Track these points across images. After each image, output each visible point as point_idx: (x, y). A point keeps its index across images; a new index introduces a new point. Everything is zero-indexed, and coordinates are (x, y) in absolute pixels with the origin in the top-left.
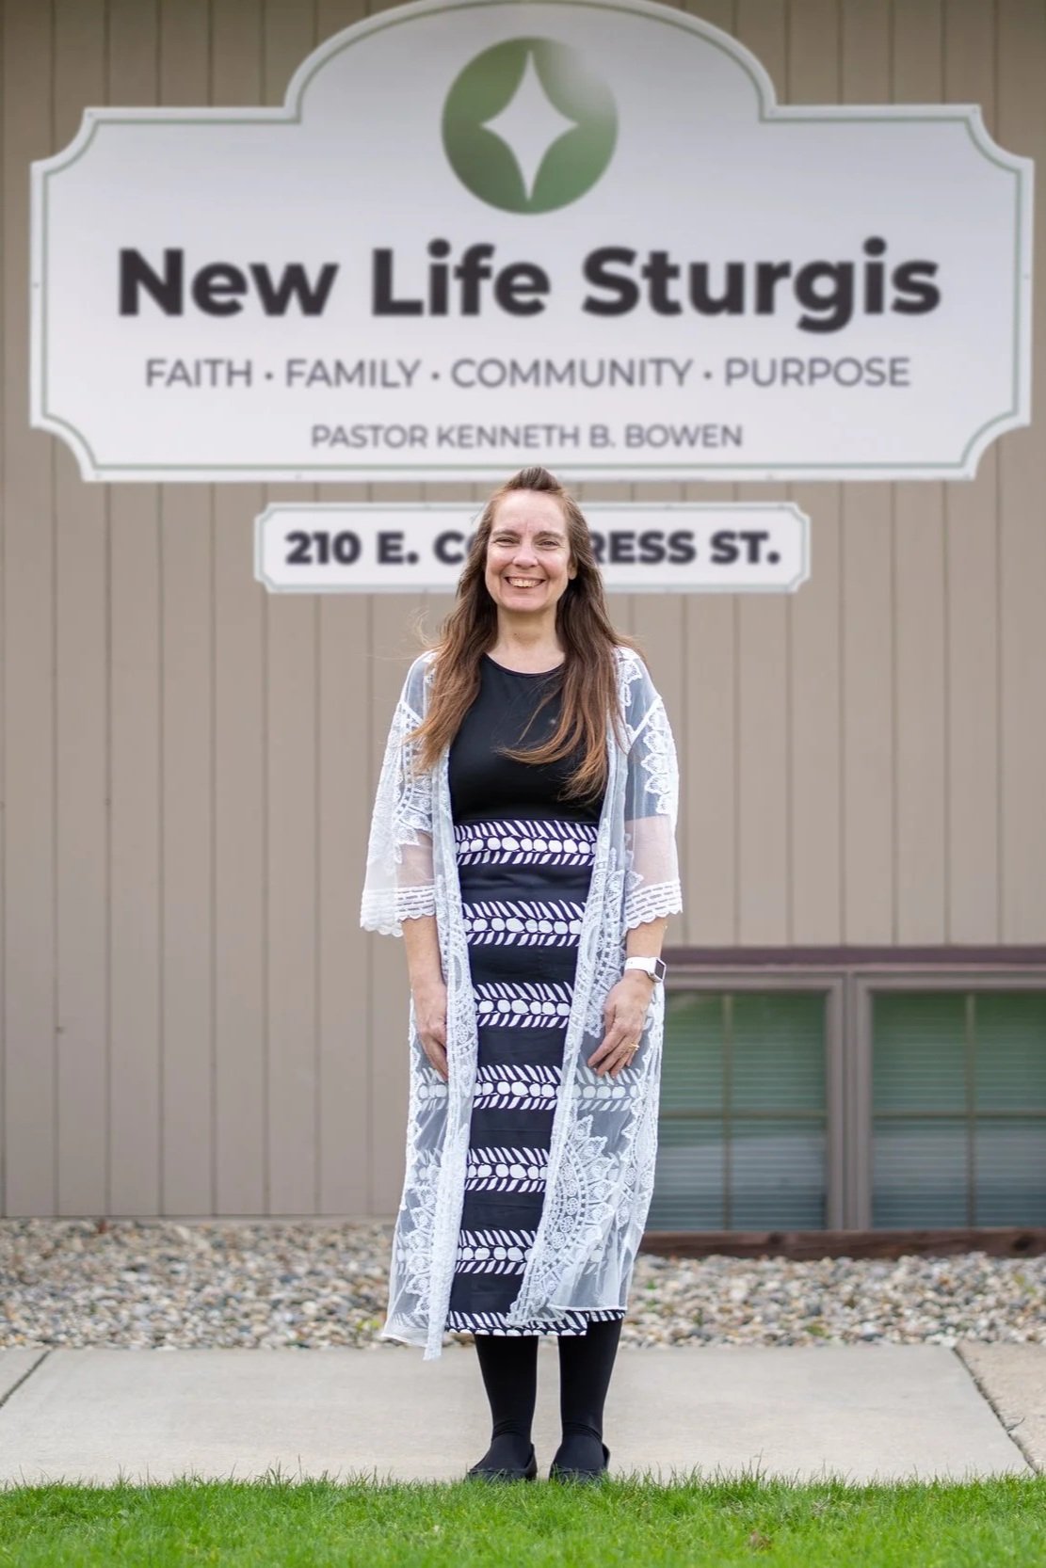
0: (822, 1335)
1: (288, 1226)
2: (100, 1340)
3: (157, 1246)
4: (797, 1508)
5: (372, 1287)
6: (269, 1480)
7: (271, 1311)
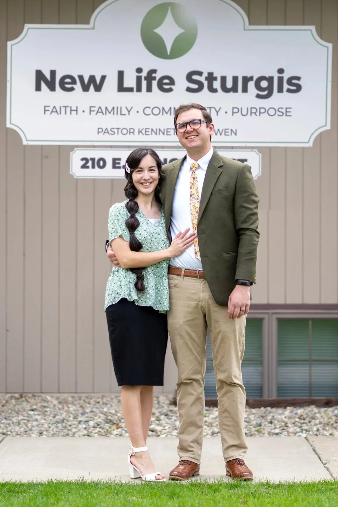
0: (262, 433)
1: (84, 396)
2: (22, 433)
3: (40, 403)
4: (255, 491)
5: (112, 416)
6: (79, 481)
7: (78, 424)
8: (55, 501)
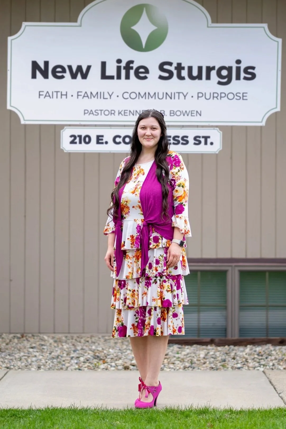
0: (226, 367)
1: (75, 336)
2: (23, 368)
3: (38, 341)
4: (221, 416)
5: (99, 353)
6: (72, 407)
7: (71, 360)
8: (51, 424)
